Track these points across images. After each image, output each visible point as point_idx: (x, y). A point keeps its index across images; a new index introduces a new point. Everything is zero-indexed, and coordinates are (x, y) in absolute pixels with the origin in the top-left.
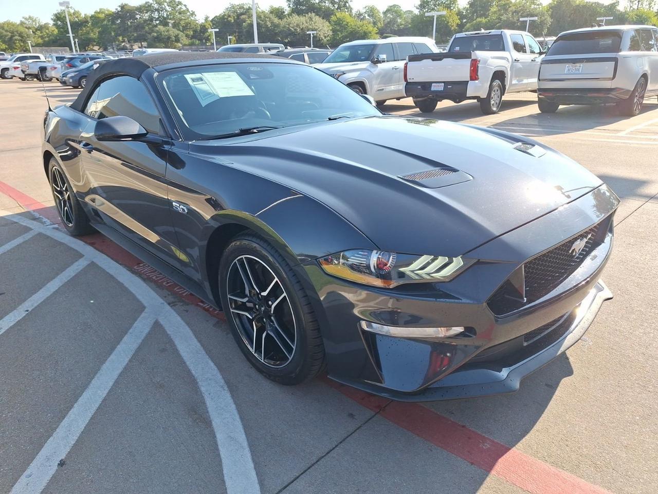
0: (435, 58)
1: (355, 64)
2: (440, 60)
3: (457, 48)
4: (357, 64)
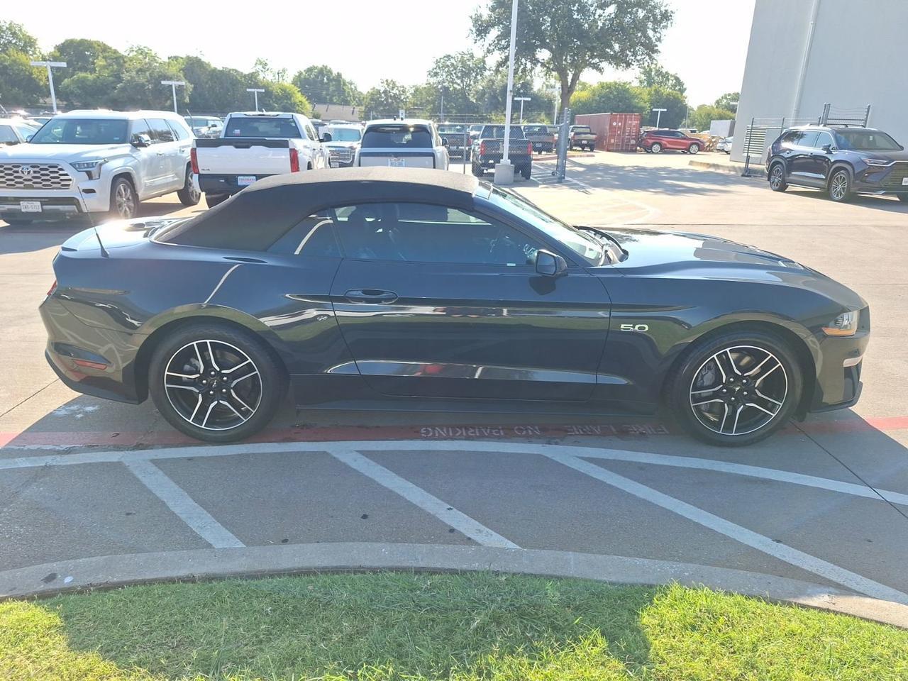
0: (239, 144)
1: (112, 148)
2: (248, 147)
3: (237, 131)
4: (116, 148)
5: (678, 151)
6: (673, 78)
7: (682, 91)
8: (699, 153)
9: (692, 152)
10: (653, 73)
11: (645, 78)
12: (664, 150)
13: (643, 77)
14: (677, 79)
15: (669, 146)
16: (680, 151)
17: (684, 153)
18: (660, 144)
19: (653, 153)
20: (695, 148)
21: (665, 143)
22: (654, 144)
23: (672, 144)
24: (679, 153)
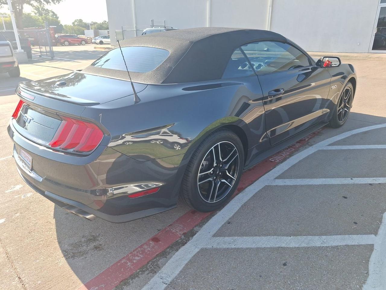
5: (76, 44)
6: (51, 12)
7: (58, 18)
8: (86, 45)
9: (83, 44)
10: (40, 9)
11: (37, 11)
12: (70, 44)
13: (36, 12)
14: (53, 12)
15: (72, 42)
16: (77, 44)
17: (79, 45)
18: (68, 41)
19: (66, 46)
20: (83, 42)
21: (70, 40)
22: (65, 41)
23: (73, 41)
24: (76, 45)
